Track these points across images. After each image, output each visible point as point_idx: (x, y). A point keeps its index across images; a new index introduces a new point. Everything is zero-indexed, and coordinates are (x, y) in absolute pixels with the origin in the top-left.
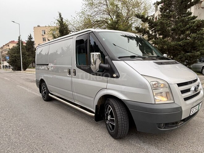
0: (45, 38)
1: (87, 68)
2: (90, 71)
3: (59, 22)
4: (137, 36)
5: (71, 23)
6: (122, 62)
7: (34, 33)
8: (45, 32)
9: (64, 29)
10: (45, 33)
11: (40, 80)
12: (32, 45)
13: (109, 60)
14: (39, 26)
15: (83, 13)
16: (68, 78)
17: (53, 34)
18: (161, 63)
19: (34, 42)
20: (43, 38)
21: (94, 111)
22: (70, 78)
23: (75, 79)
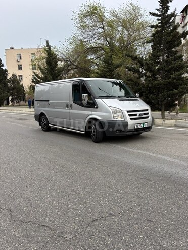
0: (21, 65)
1: (80, 103)
2: (82, 105)
3: (47, 51)
4: (120, 82)
5: (60, 51)
6: (100, 100)
7: (6, 58)
8: (21, 57)
9: (53, 59)
10: (21, 59)
11: (39, 113)
12: (4, 75)
13: (93, 98)
14: (12, 48)
15: (74, 39)
16: (67, 111)
17: (38, 64)
18: (123, 100)
19: (7, 71)
20: (19, 65)
21: (84, 130)
22: (68, 111)
23: (72, 111)
